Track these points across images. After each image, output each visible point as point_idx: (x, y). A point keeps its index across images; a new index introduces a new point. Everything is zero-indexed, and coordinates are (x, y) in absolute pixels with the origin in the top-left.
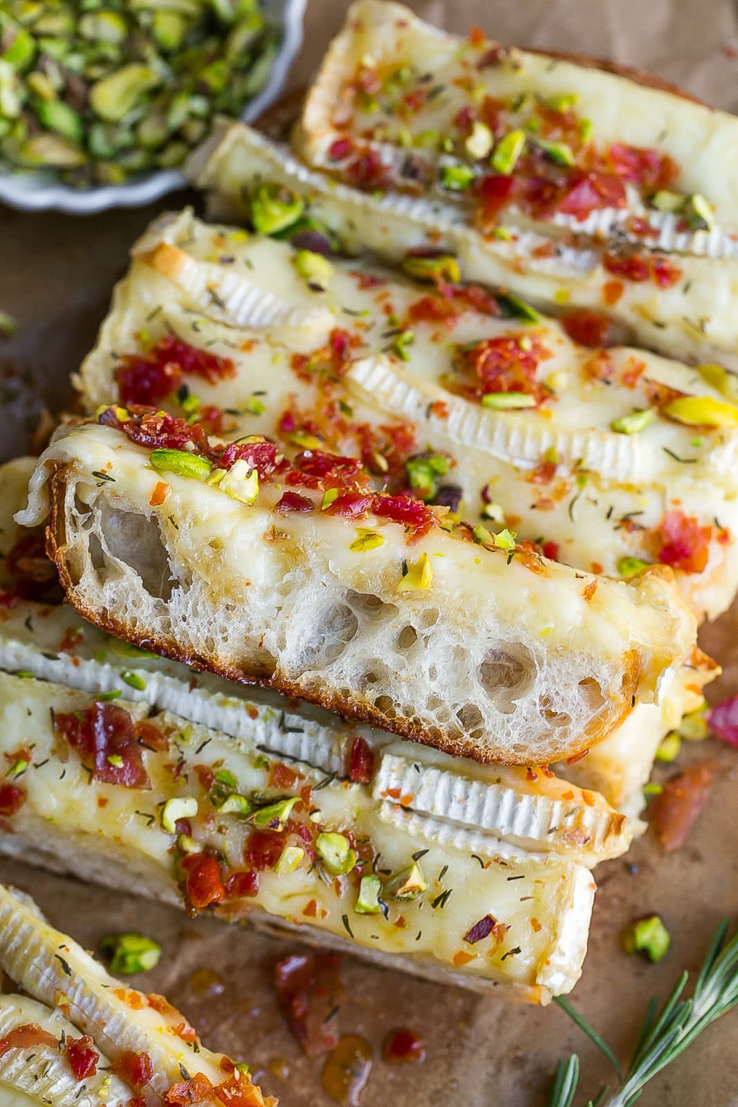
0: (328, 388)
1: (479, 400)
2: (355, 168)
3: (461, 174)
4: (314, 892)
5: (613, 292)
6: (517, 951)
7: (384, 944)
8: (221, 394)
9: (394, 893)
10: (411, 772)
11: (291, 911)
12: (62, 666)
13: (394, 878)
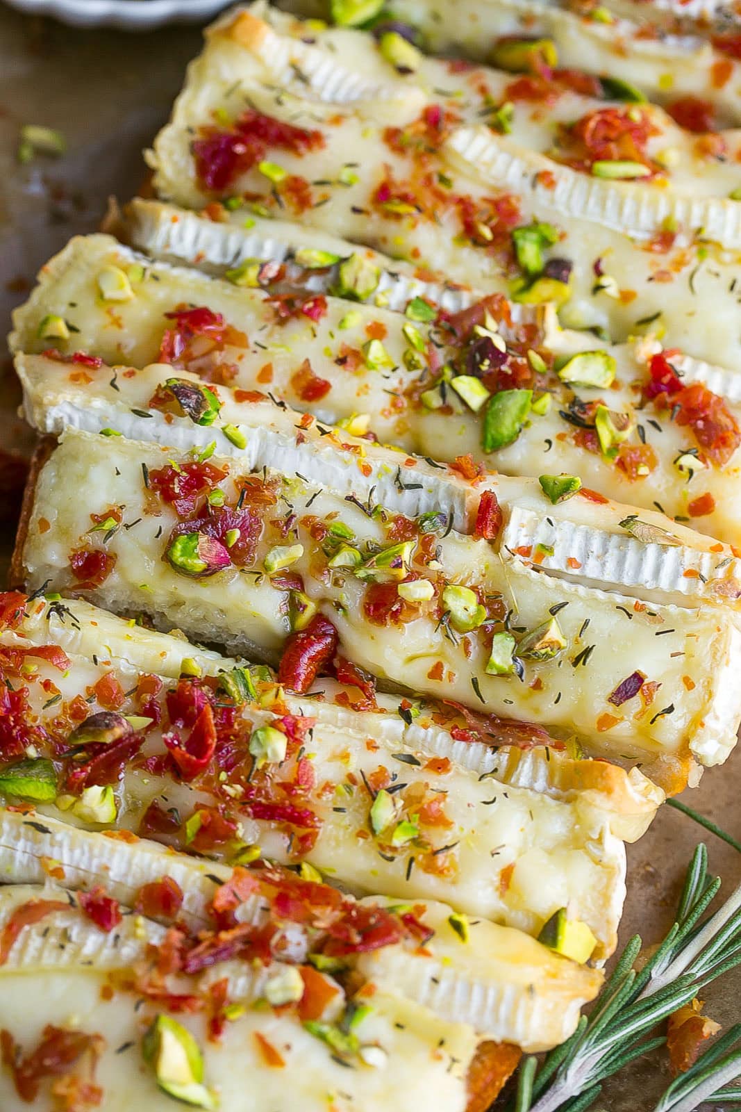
0: (425, 159)
1: (589, 171)
4: (441, 654)
5: (721, 74)
6: (671, 709)
7: (519, 711)
8: (309, 166)
9: (530, 649)
10: (544, 526)
11: (414, 676)
12: (154, 424)
13: (529, 634)
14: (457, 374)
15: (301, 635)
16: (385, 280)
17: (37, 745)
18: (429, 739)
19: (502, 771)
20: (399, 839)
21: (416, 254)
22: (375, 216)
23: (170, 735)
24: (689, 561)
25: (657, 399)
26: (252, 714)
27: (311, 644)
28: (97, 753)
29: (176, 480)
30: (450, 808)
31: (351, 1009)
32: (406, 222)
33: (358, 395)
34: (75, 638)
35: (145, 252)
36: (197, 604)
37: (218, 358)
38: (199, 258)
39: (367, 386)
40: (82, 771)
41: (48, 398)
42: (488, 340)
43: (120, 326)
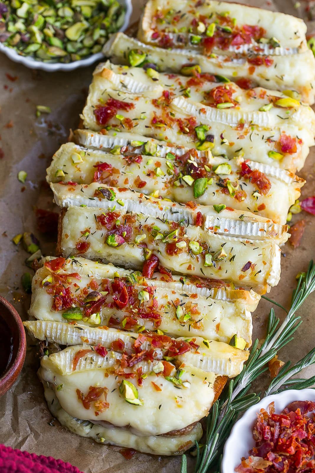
0: (166, 108)
1: (216, 107)
2: (161, 41)
3: (197, 38)
4: (190, 262)
5: (252, 70)
6: (260, 271)
7: (215, 276)
8: (131, 114)
9: (217, 258)
10: (216, 220)
11: (183, 269)
12: (96, 202)
13: (216, 253)
14: (184, 175)
15: (148, 261)
16: (158, 148)
17: (75, 303)
18: (190, 288)
19: (212, 296)
20: (186, 320)
21: (166, 138)
22: (153, 128)
23: (114, 296)
24: (260, 226)
25: (244, 176)
26: (137, 287)
27: (151, 263)
28: (93, 304)
29: (105, 218)
30: (200, 308)
31: (178, 372)
32: (162, 129)
33: (155, 184)
34: (81, 269)
35: (84, 146)
36: (116, 255)
37: (111, 178)
38: (101, 147)
39: (157, 182)
40: (90, 310)
41: (63, 197)
42: (192, 164)
43: (80, 171)
